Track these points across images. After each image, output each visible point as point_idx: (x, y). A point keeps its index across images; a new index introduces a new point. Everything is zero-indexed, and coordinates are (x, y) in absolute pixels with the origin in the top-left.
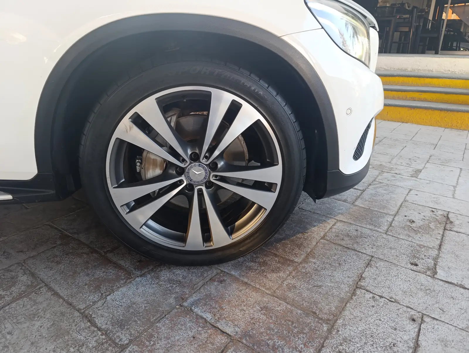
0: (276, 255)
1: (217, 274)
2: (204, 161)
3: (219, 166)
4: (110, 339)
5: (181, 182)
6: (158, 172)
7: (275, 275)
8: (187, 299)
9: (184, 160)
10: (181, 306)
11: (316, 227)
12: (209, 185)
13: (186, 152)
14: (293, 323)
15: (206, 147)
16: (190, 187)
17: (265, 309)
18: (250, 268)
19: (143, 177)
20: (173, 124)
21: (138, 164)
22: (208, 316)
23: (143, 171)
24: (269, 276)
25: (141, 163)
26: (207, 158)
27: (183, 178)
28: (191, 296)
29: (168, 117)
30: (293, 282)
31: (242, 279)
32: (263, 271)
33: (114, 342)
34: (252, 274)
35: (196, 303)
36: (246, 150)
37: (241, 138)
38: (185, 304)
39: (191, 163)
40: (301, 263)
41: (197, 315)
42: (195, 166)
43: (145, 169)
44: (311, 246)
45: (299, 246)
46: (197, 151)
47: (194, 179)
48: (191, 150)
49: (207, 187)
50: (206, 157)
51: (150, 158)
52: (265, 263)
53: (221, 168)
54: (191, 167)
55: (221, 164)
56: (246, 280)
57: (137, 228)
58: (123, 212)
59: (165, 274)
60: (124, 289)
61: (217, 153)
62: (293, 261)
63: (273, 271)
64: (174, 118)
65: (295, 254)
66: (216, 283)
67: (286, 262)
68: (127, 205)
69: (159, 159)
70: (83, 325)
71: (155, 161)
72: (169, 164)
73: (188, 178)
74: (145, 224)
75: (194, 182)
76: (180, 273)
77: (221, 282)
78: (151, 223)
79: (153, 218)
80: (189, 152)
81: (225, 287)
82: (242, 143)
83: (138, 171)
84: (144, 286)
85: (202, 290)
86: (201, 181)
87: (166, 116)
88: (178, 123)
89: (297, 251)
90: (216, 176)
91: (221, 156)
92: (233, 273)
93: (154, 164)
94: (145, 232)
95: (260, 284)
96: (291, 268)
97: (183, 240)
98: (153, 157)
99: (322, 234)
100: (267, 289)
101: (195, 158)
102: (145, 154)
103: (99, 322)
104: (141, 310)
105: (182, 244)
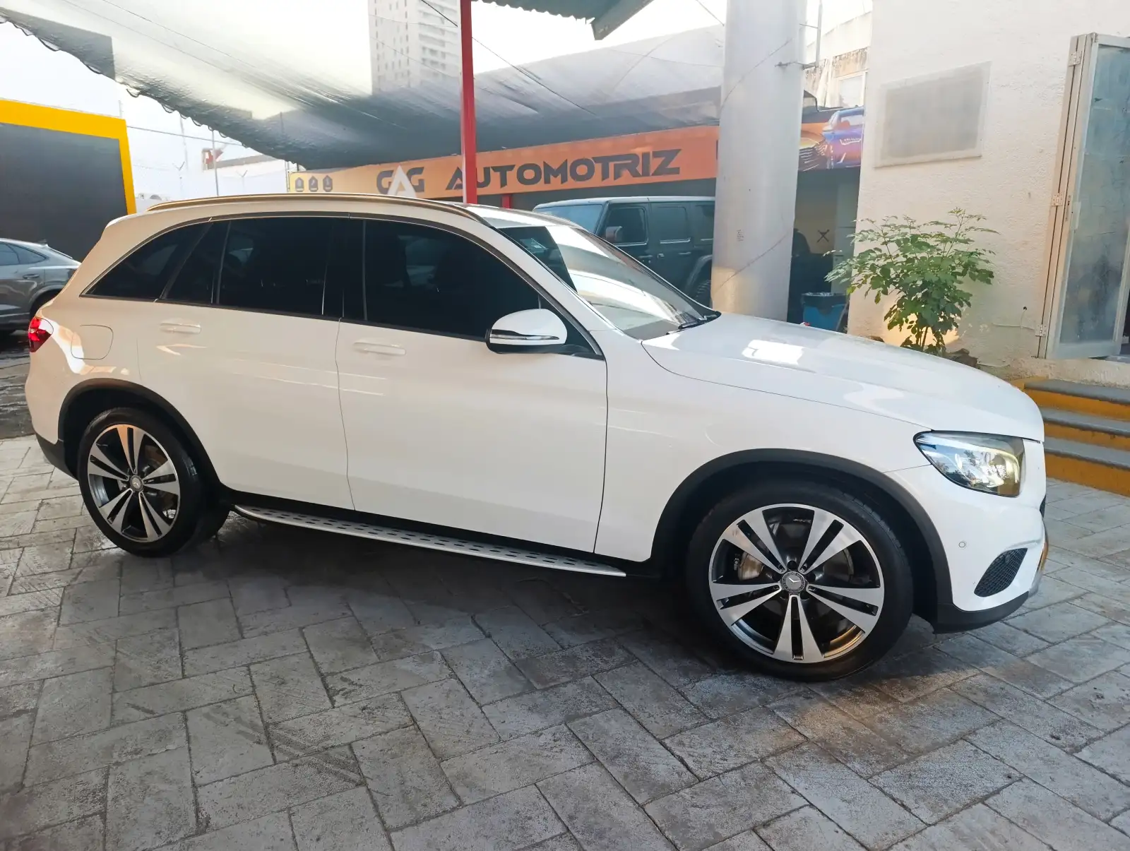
0: (878, 690)
1: (804, 691)
2: (802, 571)
3: (817, 578)
4: (702, 712)
5: (776, 588)
6: (755, 574)
7: (868, 707)
8: (770, 702)
9: (781, 567)
10: (763, 706)
11: (946, 674)
12: (804, 595)
13: (784, 559)
14: (872, 746)
15: (804, 558)
16: (785, 594)
17: (848, 730)
18: (841, 695)
19: (740, 576)
20: (774, 532)
21: (736, 562)
22: (789, 720)
23: (740, 570)
24: (862, 706)
25: (740, 563)
26: (806, 569)
27: (779, 584)
28: (774, 701)
29: (771, 524)
30: (888, 717)
31: (831, 701)
32: (856, 701)
33: (705, 715)
34: (842, 700)
35: (779, 708)
36: (851, 563)
37: (847, 552)
38: (768, 706)
39: (788, 571)
40: (905, 704)
41: (778, 716)
42: (792, 574)
43: (743, 570)
44: (926, 691)
45: (911, 688)
46: (796, 560)
47: (790, 587)
48: (791, 557)
49: (802, 598)
50: (803, 567)
51: (748, 559)
52: (861, 695)
53: (819, 580)
54: (788, 575)
55: (819, 576)
56: (834, 703)
57: (728, 624)
58: (718, 606)
59: (750, 679)
60: (710, 681)
61: (815, 565)
62: (896, 700)
63: (868, 703)
64: (777, 526)
65: (902, 694)
66: (801, 698)
67: (887, 698)
68: (723, 601)
69: (758, 562)
70: (677, 698)
71: (754, 563)
72: (766, 569)
73: (783, 584)
74: (737, 623)
75: (790, 590)
76: (764, 681)
77: (808, 698)
78: (742, 622)
79: (744, 618)
80: (788, 560)
81: (810, 703)
82: (848, 556)
83: (735, 568)
84: (729, 683)
85: (786, 700)
86: (797, 590)
87: (769, 521)
88: (779, 530)
89: (906, 691)
90: (813, 588)
91: (819, 569)
92: (822, 694)
93: (752, 565)
94: (735, 629)
95: (848, 710)
96: (890, 705)
97: (773, 647)
98: (752, 559)
99: (950, 682)
100: (856, 716)
101: (793, 567)
102: (744, 555)
103: (691, 699)
104: (727, 700)
105: (771, 652)
